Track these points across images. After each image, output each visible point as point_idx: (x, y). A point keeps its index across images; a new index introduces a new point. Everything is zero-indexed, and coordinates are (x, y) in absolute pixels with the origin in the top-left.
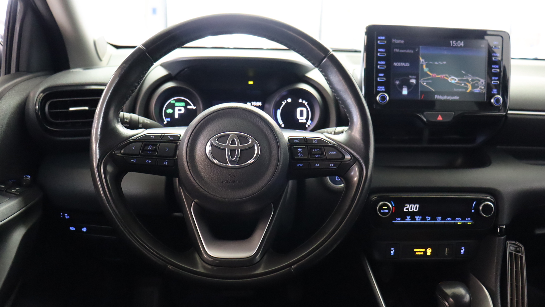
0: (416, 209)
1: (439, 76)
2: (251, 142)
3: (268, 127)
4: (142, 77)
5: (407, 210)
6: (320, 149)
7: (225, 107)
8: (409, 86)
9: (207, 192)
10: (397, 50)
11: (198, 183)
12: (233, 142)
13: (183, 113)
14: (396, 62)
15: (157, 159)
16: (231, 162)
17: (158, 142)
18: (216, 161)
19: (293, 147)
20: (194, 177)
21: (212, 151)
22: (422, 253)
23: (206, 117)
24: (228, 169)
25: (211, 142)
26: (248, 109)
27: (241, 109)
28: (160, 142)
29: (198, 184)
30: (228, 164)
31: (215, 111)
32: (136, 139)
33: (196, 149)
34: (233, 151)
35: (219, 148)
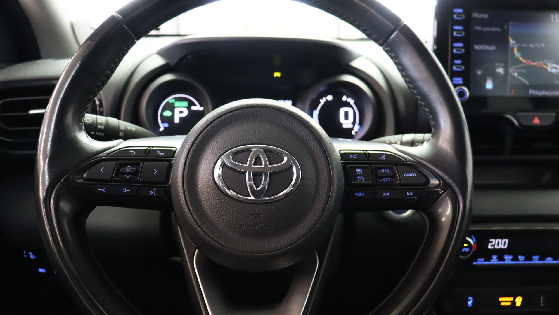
0: (504, 245)
1: (535, 64)
2: (287, 160)
3: (312, 136)
4: (117, 60)
5: (492, 248)
6: (391, 169)
7: (244, 105)
8: (495, 77)
9: (217, 242)
10: (479, 28)
11: (202, 227)
12: (258, 161)
13: (186, 117)
14: (478, 43)
15: (139, 186)
16: (255, 193)
17: (141, 160)
18: (230, 193)
19: (348, 166)
20: (195, 218)
21: (224, 177)
22: (509, 304)
23: (215, 120)
24: (250, 205)
25: (223, 160)
26: (281, 107)
27: (269, 108)
28: (145, 160)
29: (202, 230)
30: (251, 197)
31: (228, 111)
32: (106, 157)
33: (198, 172)
34: (258, 175)
35: (234, 170)
